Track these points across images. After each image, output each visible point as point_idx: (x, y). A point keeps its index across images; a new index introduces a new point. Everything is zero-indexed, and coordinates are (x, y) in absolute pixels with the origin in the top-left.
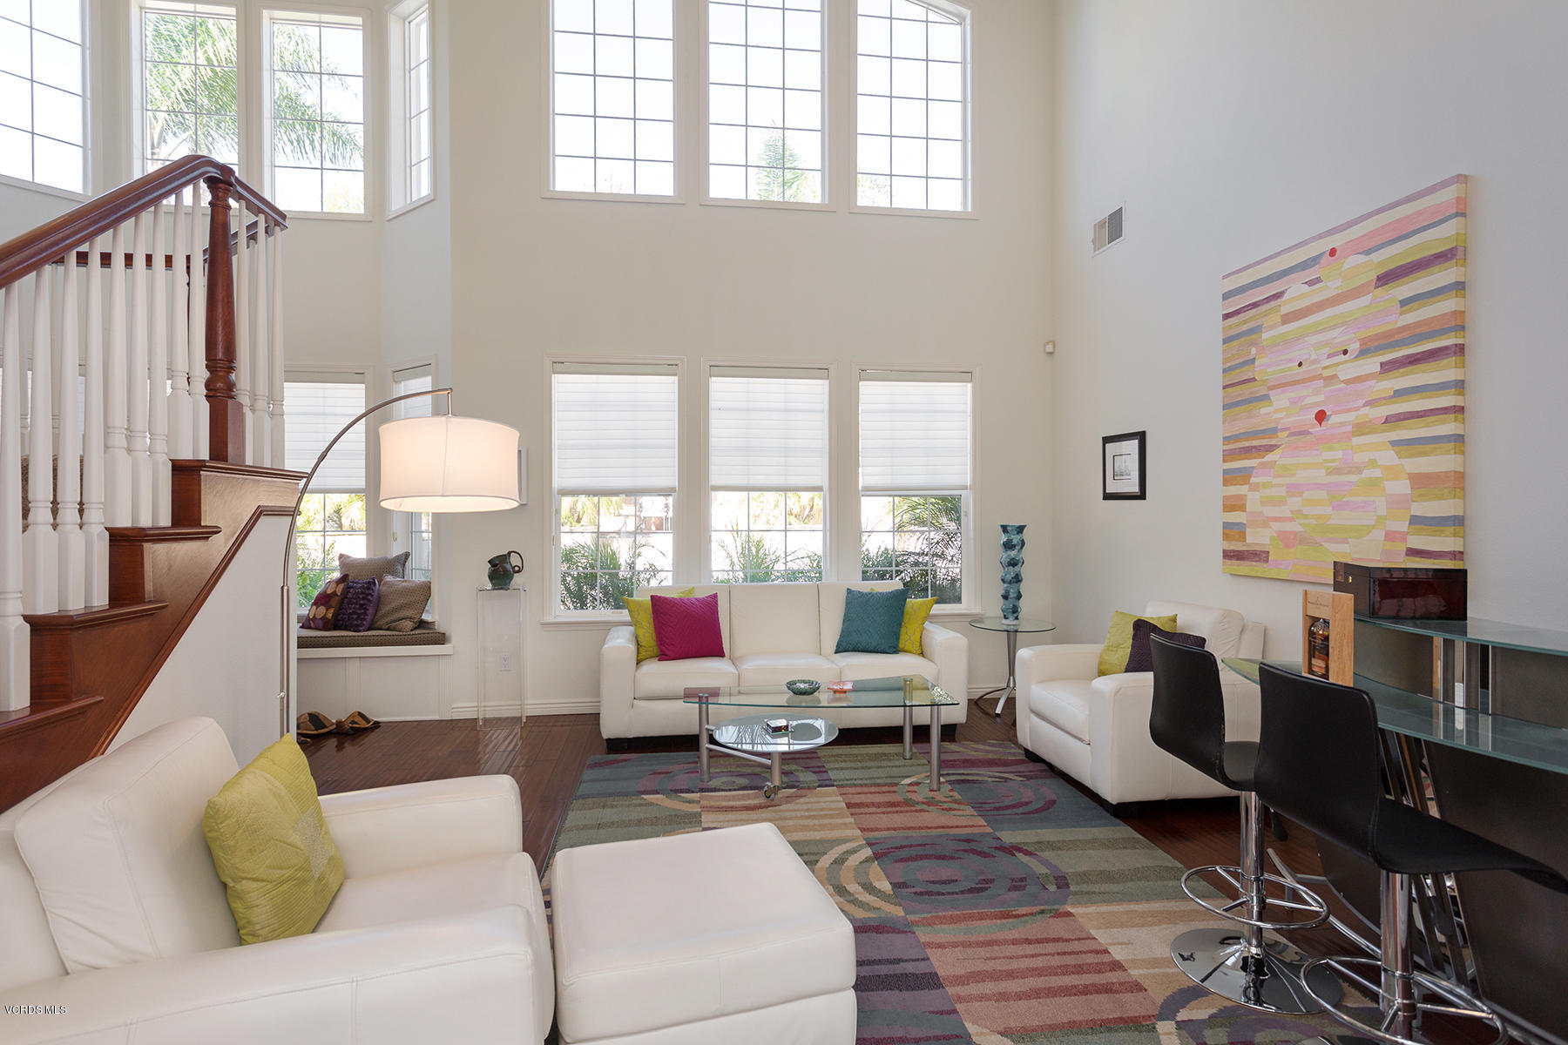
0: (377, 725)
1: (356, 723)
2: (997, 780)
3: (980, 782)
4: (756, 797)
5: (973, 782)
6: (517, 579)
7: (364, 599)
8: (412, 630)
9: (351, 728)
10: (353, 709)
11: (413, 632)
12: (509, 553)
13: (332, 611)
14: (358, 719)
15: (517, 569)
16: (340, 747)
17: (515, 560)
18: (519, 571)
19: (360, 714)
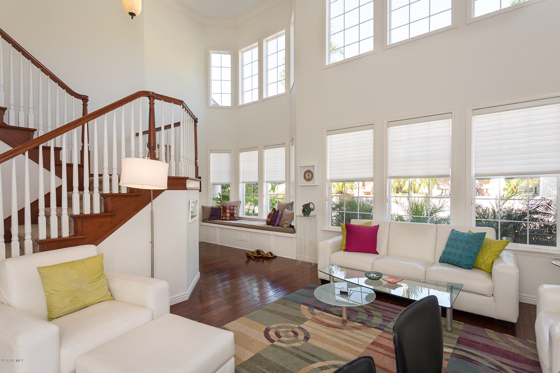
0: (275, 257)
1: (268, 255)
2: (492, 366)
3: (476, 363)
4: (336, 320)
5: (471, 361)
6: (312, 213)
7: (276, 216)
8: (287, 228)
9: (266, 257)
10: (269, 251)
11: (288, 228)
12: (310, 203)
13: (270, 219)
14: (269, 254)
15: (312, 209)
16: (263, 262)
17: (311, 206)
18: (313, 210)
19: (270, 253)
